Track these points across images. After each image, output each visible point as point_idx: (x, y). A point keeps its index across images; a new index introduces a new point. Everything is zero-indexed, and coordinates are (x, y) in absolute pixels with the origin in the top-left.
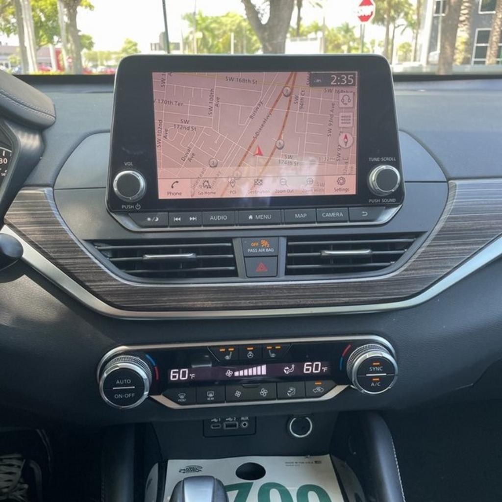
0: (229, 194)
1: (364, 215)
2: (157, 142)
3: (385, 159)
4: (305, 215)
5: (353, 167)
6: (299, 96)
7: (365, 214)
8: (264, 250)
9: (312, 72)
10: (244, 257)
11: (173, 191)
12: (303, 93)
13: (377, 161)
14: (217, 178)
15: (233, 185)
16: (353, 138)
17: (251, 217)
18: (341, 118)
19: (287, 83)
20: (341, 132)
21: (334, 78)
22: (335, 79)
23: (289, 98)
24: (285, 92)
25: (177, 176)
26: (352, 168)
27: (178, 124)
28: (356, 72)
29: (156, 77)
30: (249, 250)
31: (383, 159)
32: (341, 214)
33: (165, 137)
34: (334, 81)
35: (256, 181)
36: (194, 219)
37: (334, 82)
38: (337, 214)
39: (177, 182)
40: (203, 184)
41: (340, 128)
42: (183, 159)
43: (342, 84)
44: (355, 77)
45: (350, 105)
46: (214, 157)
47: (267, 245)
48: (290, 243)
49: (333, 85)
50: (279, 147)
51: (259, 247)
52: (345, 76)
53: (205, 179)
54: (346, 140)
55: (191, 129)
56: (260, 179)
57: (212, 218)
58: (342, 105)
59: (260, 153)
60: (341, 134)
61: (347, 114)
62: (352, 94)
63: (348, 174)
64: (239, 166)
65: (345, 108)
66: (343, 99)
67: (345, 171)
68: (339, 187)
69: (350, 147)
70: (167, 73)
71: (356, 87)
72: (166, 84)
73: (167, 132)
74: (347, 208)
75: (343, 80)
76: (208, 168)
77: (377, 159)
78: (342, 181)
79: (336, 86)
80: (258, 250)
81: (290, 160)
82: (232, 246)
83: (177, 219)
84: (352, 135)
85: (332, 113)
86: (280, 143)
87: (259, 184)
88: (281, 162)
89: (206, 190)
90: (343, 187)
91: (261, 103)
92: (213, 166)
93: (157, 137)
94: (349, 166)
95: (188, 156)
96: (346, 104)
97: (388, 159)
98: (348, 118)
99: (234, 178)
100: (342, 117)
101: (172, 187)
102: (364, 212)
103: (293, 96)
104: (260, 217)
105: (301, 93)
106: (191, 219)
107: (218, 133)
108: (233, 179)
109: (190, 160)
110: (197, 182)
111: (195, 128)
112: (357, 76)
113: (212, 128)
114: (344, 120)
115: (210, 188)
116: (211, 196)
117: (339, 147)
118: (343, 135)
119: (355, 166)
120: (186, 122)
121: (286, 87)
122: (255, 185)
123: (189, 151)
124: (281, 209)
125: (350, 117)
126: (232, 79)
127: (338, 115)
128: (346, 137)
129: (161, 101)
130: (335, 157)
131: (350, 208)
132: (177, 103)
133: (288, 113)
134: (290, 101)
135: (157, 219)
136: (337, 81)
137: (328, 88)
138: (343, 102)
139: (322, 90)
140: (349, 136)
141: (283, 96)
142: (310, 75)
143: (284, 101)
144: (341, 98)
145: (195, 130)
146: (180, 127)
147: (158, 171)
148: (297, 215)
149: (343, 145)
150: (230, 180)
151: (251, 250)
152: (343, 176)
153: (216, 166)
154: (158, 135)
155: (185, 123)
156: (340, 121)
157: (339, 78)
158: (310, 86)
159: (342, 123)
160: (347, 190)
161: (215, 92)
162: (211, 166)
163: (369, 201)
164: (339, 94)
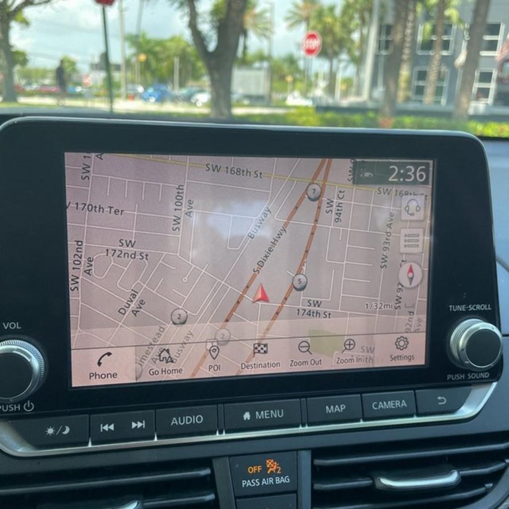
0: (208, 371)
1: (440, 403)
2: (71, 282)
3: (475, 307)
4: (343, 407)
5: (421, 319)
6: (335, 200)
7: (443, 401)
8: (271, 480)
9: (358, 160)
10: (236, 498)
11: (99, 370)
12: (341, 195)
13: (462, 311)
14: (185, 343)
15: (214, 355)
16: (423, 271)
17: (247, 416)
18: (403, 238)
19: (315, 178)
20: (403, 261)
21: (394, 169)
22: (396, 172)
23: (317, 202)
24: (310, 193)
25: (108, 344)
26: (419, 320)
27: (114, 248)
28: (431, 162)
29: (72, 161)
30: (244, 483)
31: (471, 308)
32: (404, 404)
33: (88, 272)
34: (393, 176)
35: (256, 346)
36: (139, 425)
37: (394, 178)
38: (398, 403)
39: (109, 354)
40: (160, 356)
41: (402, 254)
42: (121, 312)
43: (407, 180)
44: (429, 170)
45: (420, 216)
46: (181, 307)
47: (277, 470)
48: (318, 462)
49: (393, 183)
50: (298, 286)
51: (263, 474)
52: (411, 167)
53: (163, 347)
54: (411, 275)
55: (138, 257)
56: (264, 342)
57: (175, 421)
58: (405, 216)
59: (264, 298)
60: (403, 263)
61: (414, 231)
62: (423, 197)
63: (412, 331)
64: (227, 321)
65: (411, 221)
66: (408, 206)
67: (408, 326)
68: (399, 353)
69: (418, 285)
70: (93, 155)
71: (430, 186)
72: (91, 175)
73: (93, 263)
74: (412, 391)
75: (409, 173)
76: (169, 326)
77: (462, 308)
78: (402, 343)
79: (396, 183)
80: (261, 481)
81: (317, 308)
82: (212, 475)
83: (106, 428)
84: (421, 266)
85: (388, 230)
86: (299, 280)
87: (262, 351)
88: (301, 312)
89: (164, 365)
90: (405, 353)
91: (269, 211)
92: (177, 321)
93: (71, 272)
94: (415, 317)
95: (132, 305)
96: (412, 214)
97: (479, 307)
98: (415, 238)
99: (218, 341)
100: (406, 236)
101: (99, 364)
102: (439, 398)
103: (325, 199)
104: (263, 415)
105: (338, 195)
106: (134, 425)
107: (190, 263)
108: (215, 344)
109: (135, 312)
110: (147, 353)
111: (147, 255)
112: (431, 169)
113: (178, 254)
114: (409, 241)
115: (172, 362)
116: (174, 377)
117: (400, 287)
118: (406, 267)
119: (424, 317)
120: (130, 244)
121: (313, 183)
122: (254, 353)
123: (134, 296)
124: (300, 397)
125: (418, 235)
126: (216, 168)
127: (400, 233)
128: (411, 270)
129: (81, 206)
130: (393, 303)
131: (417, 391)
132: (113, 210)
133: (314, 228)
134: (319, 208)
135: (67, 430)
136: (399, 175)
137: (384, 187)
138: (408, 211)
139: (373, 189)
140: (416, 268)
141: (306, 199)
142: (355, 164)
143: (309, 207)
144: (404, 204)
145: (147, 259)
146: (118, 253)
147: (72, 335)
148: (330, 408)
149: (406, 283)
150: (209, 345)
151: (249, 483)
152: (405, 335)
153: (184, 323)
154: (74, 268)
155: (128, 246)
156: (402, 243)
157: (402, 171)
158: (354, 183)
159: (405, 246)
160: (410, 358)
161: (185, 191)
162: (174, 323)
163: (448, 378)
164: (401, 197)
